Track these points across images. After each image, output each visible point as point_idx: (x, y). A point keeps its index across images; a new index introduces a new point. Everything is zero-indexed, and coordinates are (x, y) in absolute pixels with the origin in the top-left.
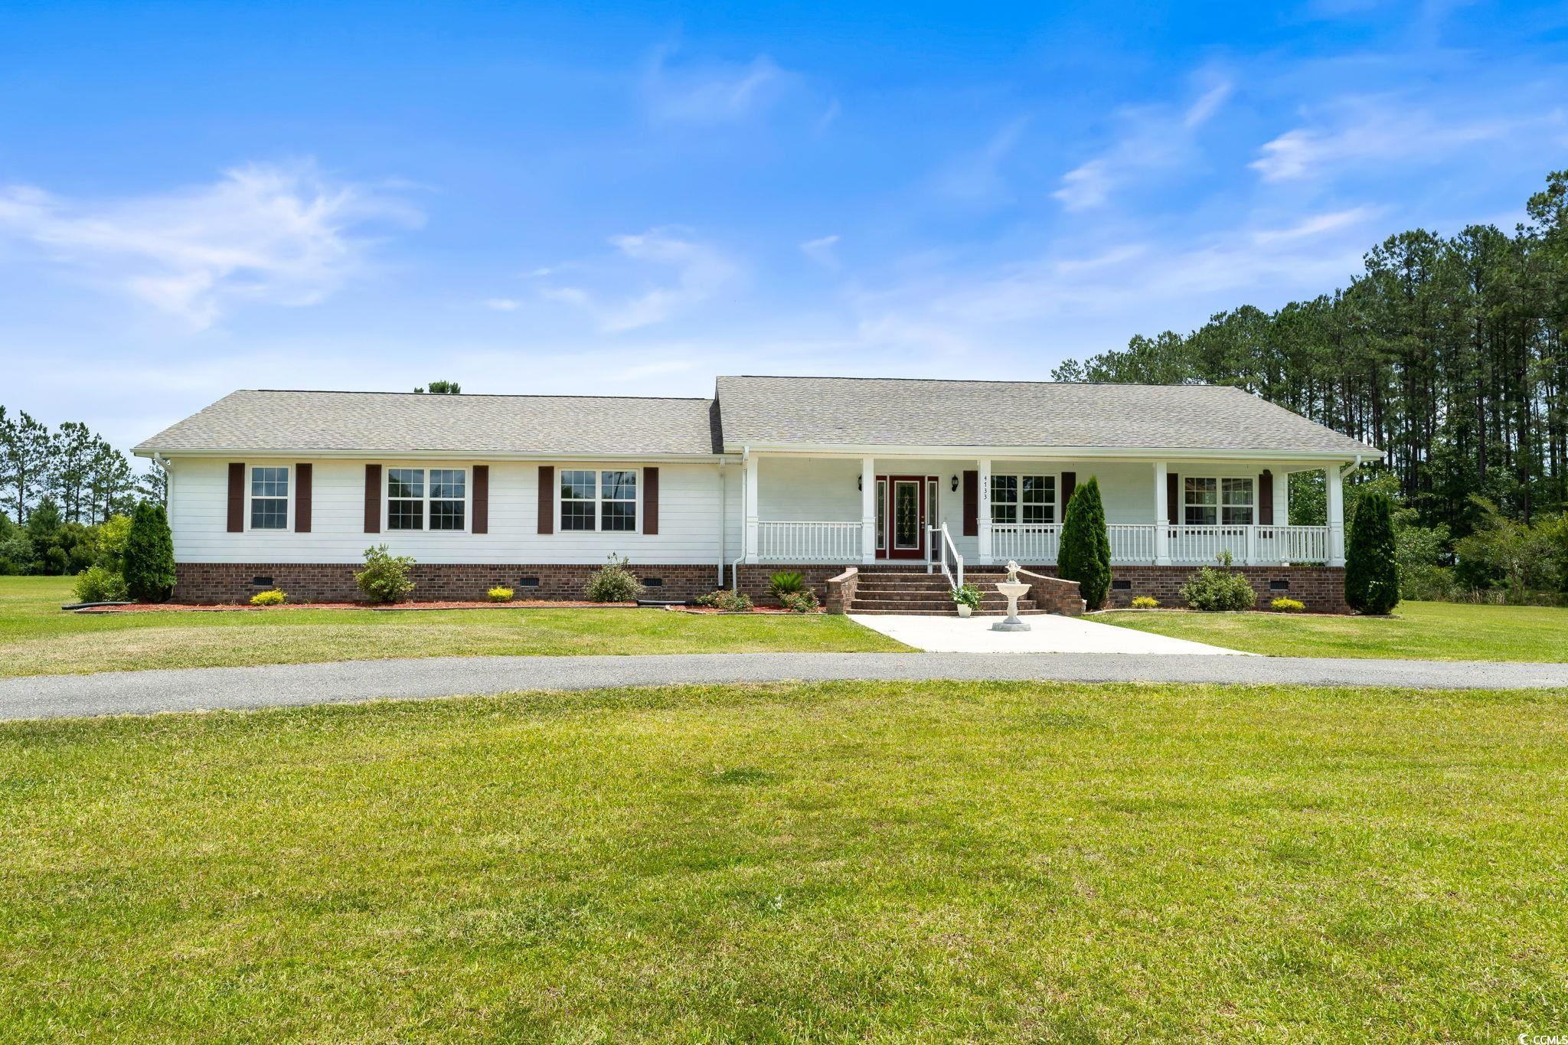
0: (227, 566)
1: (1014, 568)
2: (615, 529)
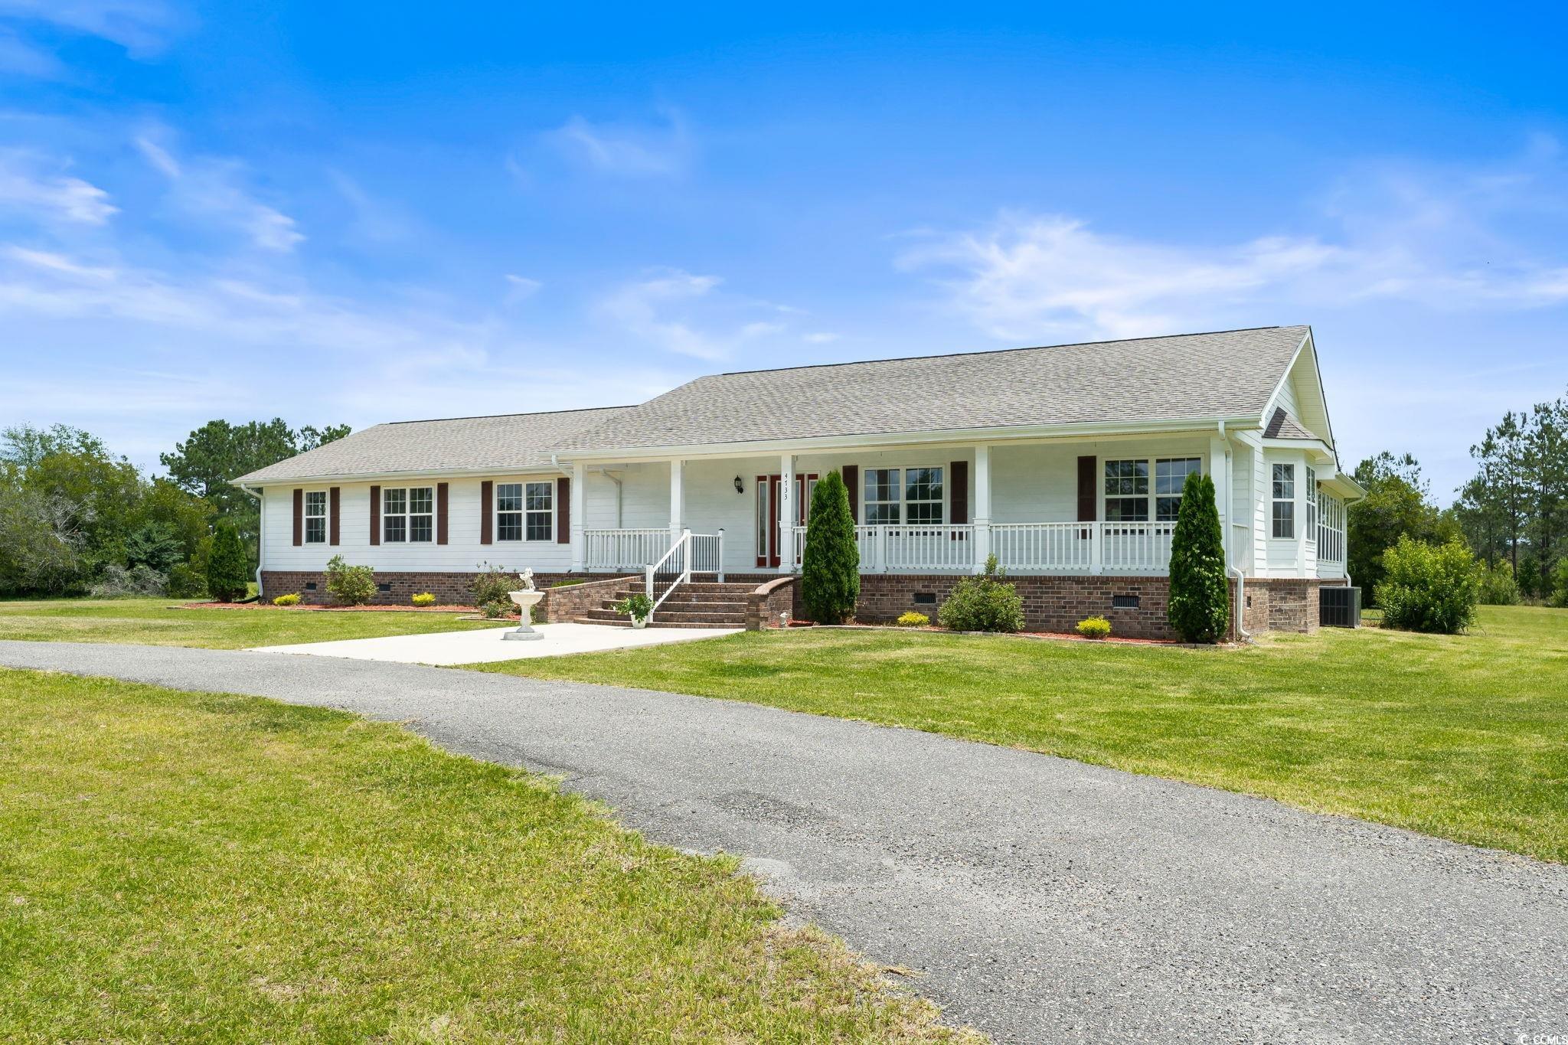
0: (291, 573)
1: (526, 576)
2: (538, 539)
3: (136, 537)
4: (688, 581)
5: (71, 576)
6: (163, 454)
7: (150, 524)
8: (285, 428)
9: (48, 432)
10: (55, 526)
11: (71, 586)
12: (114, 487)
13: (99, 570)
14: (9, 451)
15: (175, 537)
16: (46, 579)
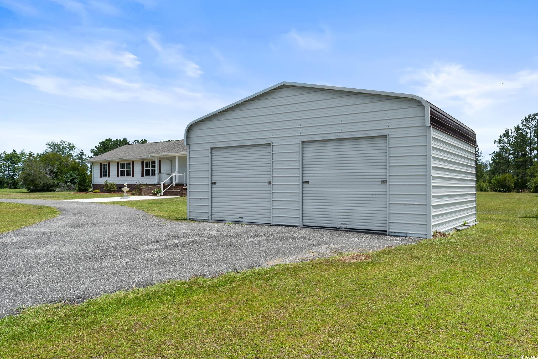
0: (98, 185)
3: (68, 175)
4: (174, 185)
5: (51, 186)
6: (91, 149)
7: (71, 172)
8: (127, 141)
9: (59, 143)
10: (47, 173)
11: (51, 188)
12: (63, 162)
13: (58, 184)
14: (48, 149)
15: (78, 175)
16: (45, 187)
